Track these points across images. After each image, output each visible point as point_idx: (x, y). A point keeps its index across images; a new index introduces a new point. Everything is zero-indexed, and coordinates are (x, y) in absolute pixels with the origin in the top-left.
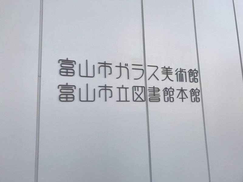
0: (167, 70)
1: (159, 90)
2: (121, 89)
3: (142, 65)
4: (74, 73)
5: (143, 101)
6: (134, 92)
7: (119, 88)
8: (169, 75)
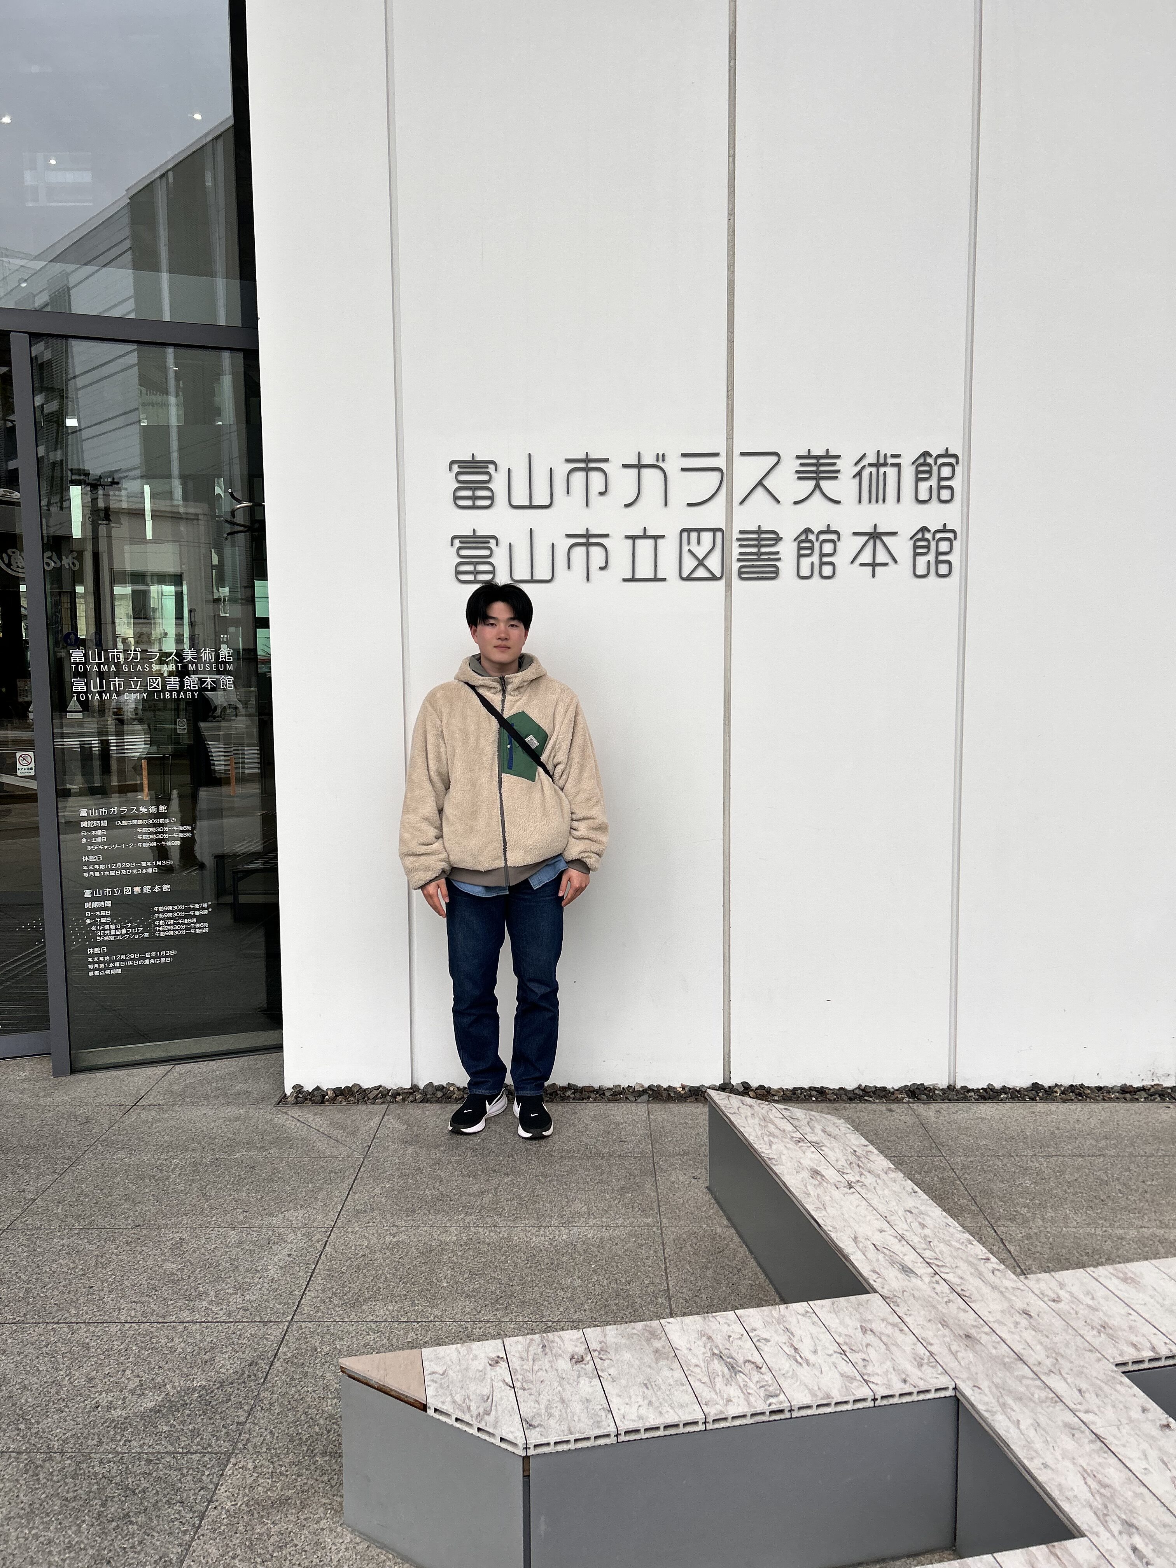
0: (817, 465)
1: (778, 539)
2: (639, 542)
3: (716, 455)
4: (492, 498)
5: (714, 578)
6: (685, 548)
7: (633, 538)
8: (823, 483)
